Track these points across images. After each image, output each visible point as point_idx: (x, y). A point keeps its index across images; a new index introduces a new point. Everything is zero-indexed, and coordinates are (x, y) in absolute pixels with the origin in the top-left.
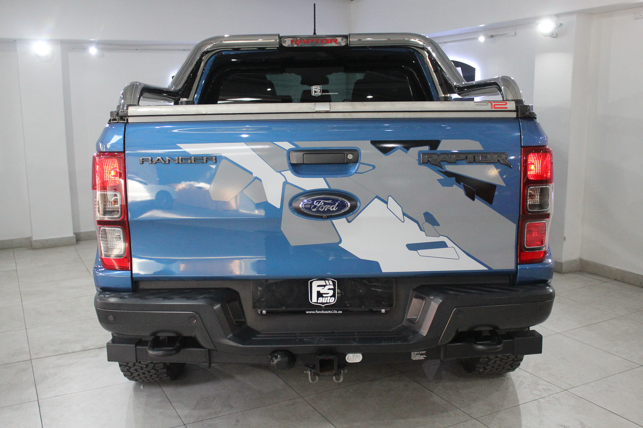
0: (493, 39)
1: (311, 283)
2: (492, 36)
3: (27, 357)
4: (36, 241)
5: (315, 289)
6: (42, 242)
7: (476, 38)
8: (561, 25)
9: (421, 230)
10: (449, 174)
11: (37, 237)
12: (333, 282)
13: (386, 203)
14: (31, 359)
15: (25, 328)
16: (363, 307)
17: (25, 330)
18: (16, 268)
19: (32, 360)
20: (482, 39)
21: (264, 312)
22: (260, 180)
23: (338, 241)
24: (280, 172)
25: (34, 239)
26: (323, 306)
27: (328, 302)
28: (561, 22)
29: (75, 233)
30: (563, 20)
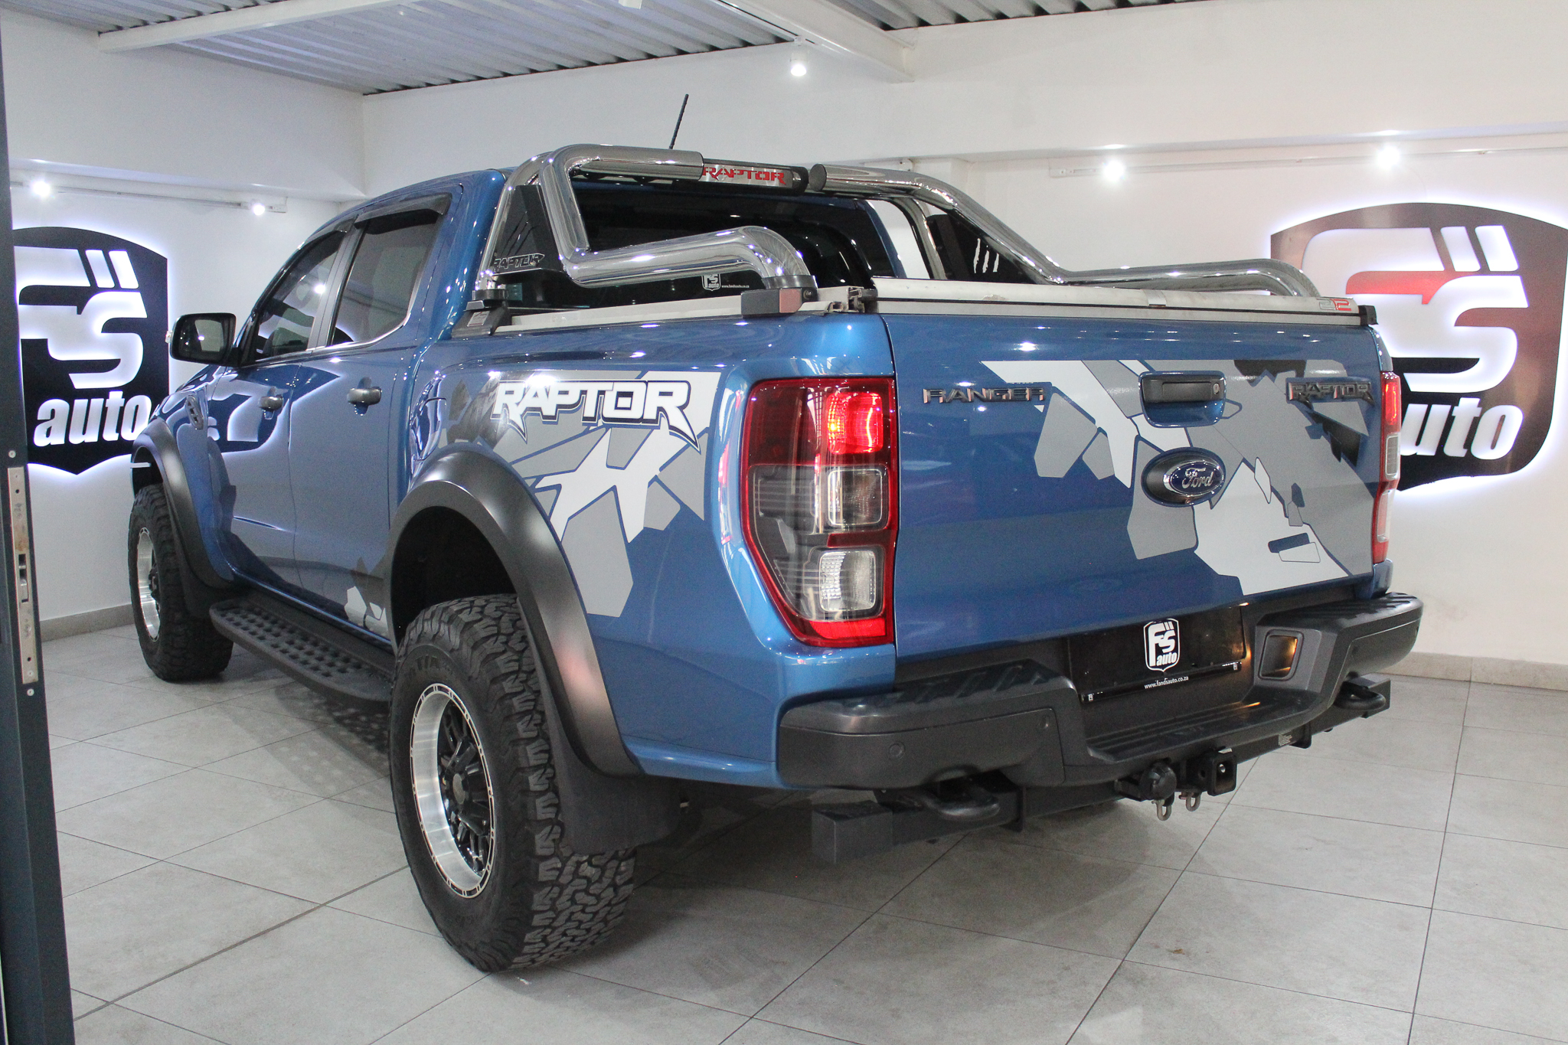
1: (1147, 629)
5: (1153, 640)
9: (1286, 516)
10: (1317, 418)
12: (1174, 624)
13: (1253, 469)
16: (1212, 664)
21: (1091, 697)
22: (1105, 434)
23: (1193, 545)
24: (1130, 418)
26: (1163, 671)
27: (1169, 662)
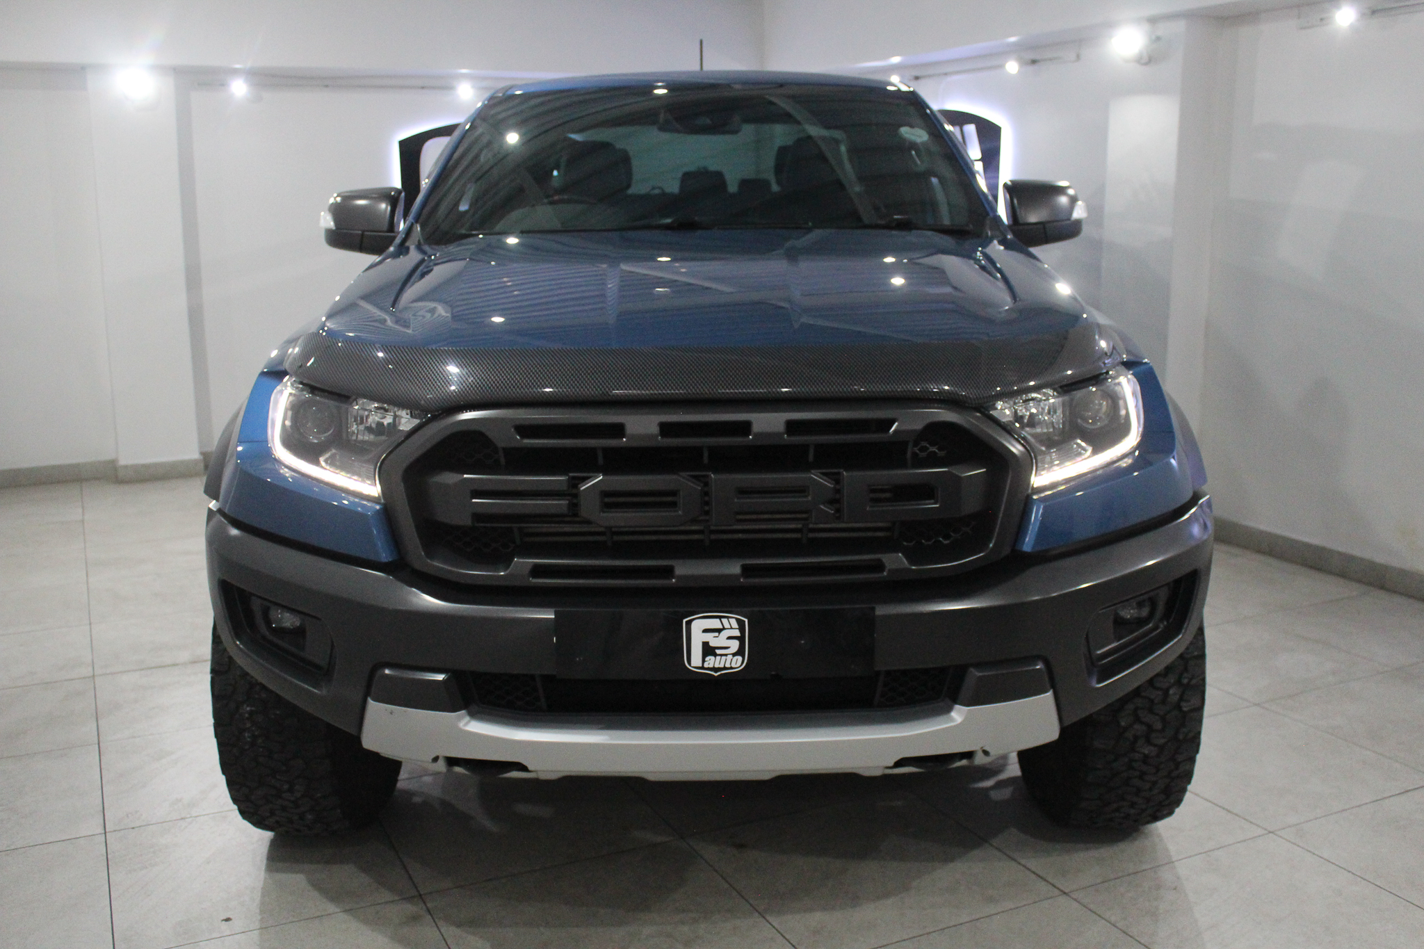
0: (1036, 67)
2: (1034, 62)
3: (86, 671)
4: (126, 467)
6: (136, 468)
7: (1002, 66)
8: (1158, 39)
11: (127, 459)
14: (94, 676)
15: (88, 622)
17: (88, 627)
18: (83, 515)
19: (96, 678)
20: (1012, 67)
25: (123, 462)
28: (1159, 33)
29: (203, 454)
30: (1164, 29)
